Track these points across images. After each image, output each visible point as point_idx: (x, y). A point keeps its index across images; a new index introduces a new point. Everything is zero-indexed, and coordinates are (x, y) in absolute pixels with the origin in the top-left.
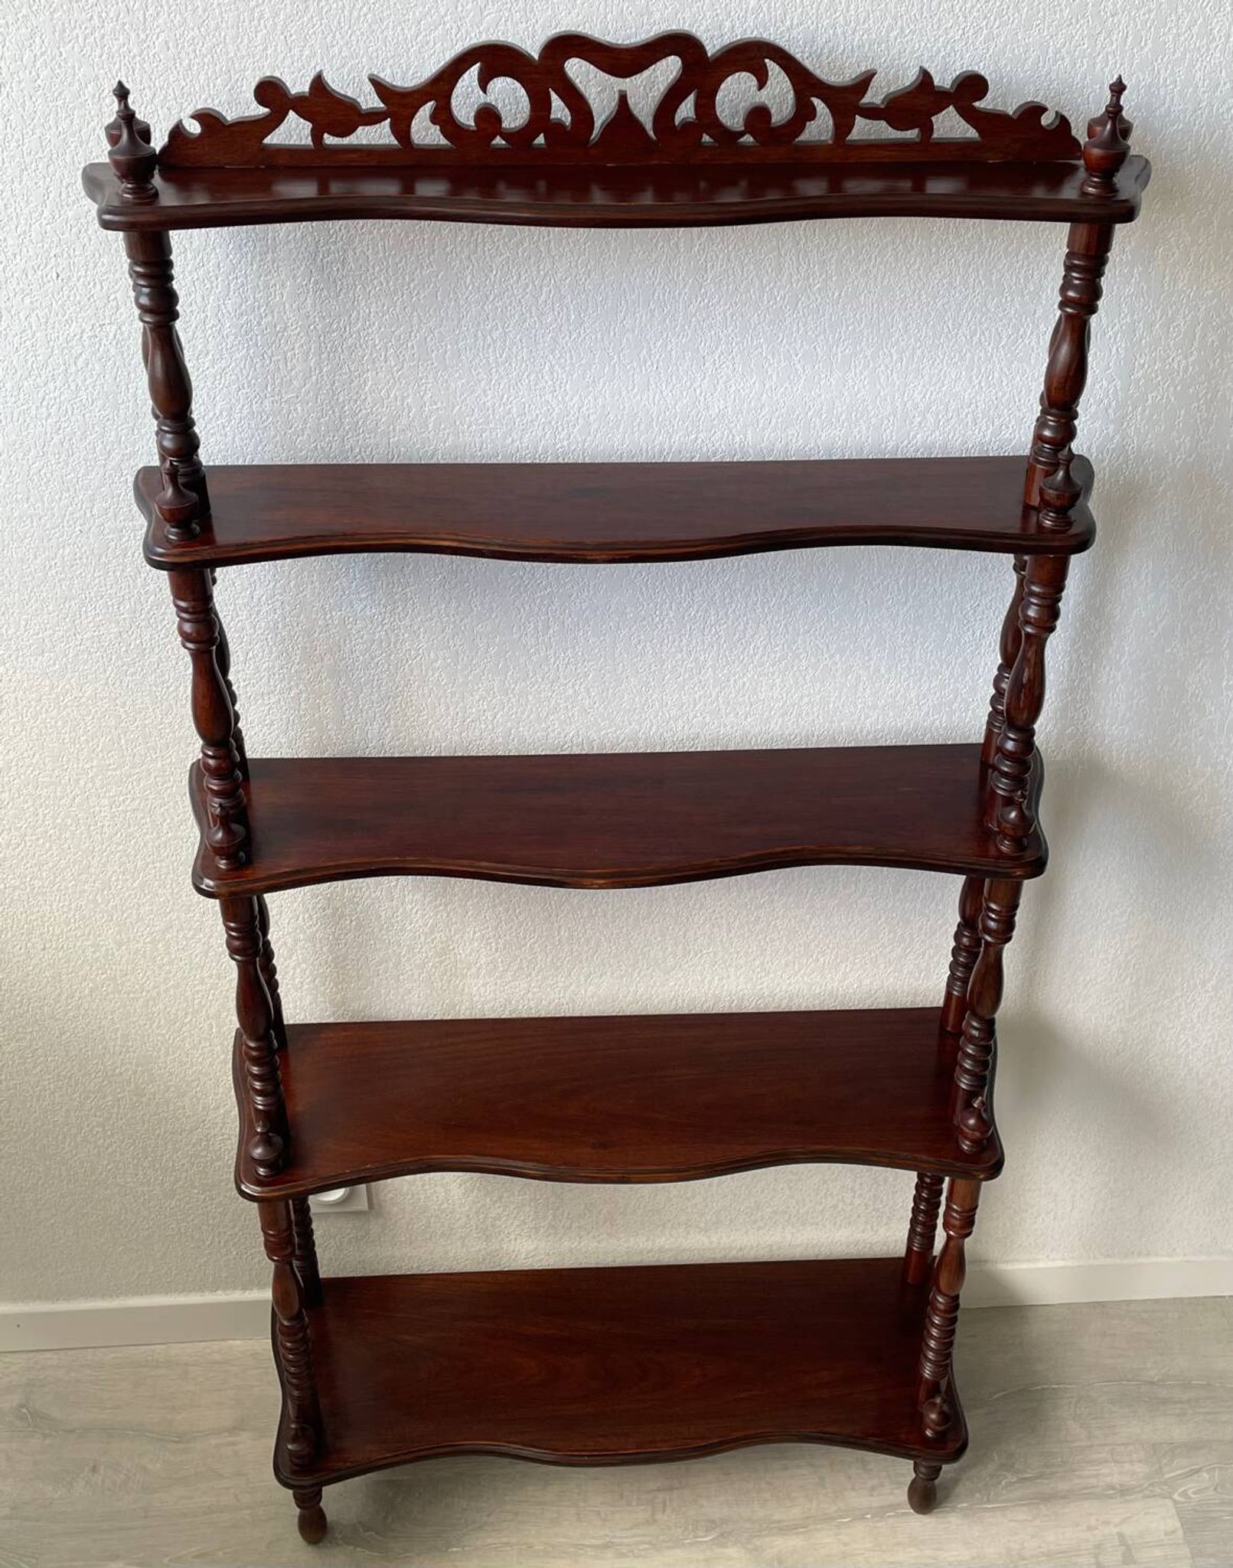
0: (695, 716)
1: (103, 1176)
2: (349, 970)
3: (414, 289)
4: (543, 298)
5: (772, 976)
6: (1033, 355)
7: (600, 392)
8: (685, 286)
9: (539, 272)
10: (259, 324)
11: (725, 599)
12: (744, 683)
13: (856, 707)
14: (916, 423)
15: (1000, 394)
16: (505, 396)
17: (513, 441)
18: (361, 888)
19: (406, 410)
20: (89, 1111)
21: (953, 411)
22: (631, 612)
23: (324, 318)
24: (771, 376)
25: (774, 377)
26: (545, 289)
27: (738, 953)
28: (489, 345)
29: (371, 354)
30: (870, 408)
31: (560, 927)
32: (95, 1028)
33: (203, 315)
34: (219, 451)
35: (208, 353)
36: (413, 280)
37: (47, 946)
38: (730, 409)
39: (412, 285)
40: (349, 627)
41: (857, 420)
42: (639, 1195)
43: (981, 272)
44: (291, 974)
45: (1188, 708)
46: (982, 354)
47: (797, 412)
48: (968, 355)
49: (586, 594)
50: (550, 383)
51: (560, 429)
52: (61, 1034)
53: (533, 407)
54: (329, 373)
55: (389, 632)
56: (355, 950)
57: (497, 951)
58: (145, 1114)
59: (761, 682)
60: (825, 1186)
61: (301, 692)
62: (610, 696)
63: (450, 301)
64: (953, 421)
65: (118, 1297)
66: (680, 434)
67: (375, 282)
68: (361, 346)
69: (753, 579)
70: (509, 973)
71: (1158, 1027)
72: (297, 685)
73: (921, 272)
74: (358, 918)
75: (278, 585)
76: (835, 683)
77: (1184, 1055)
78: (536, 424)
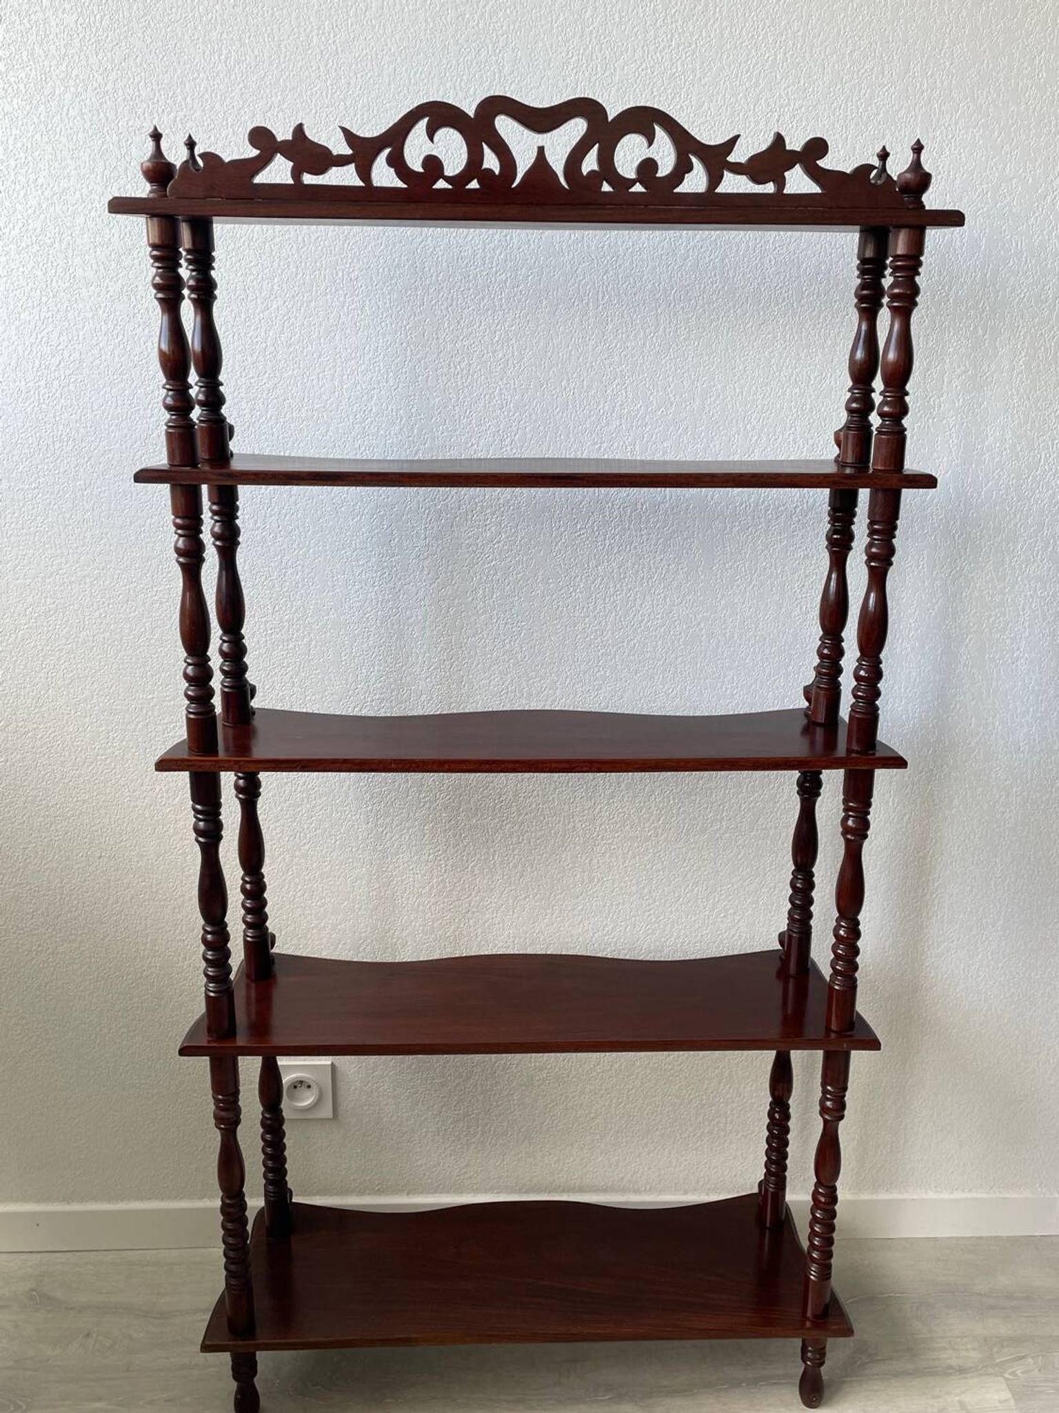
0: (599, 671)
1: (122, 1077)
2: (331, 885)
3: (409, 330)
4: (496, 339)
5: (658, 903)
6: (833, 393)
7: (534, 409)
8: (593, 334)
9: (494, 320)
10: (302, 352)
11: (620, 574)
12: (635, 645)
13: (717, 667)
14: (753, 441)
15: (811, 421)
16: (468, 411)
17: (472, 445)
18: (345, 811)
19: (399, 420)
20: (119, 1011)
21: (779, 433)
22: (553, 582)
23: (346, 349)
24: (652, 401)
25: (655, 403)
26: (498, 333)
27: (631, 881)
28: (458, 373)
29: (377, 377)
30: (721, 428)
31: (495, 851)
32: (131, 932)
33: (264, 345)
34: (268, 446)
35: (265, 373)
36: (409, 323)
37: (103, 854)
38: (624, 426)
39: (407, 327)
40: (349, 587)
41: (713, 438)
42: (551, 1114)
43: (794, 330)
44: (287, 887)
45: (962, 676)
46: (797, 390)
47: (670, 430)
48: (788, 390)
49: (520, 567)
50: (499, 402)
51: (505, 436)
52: (104, 937)
53: (487, 419)
54: (347, 390)
55: (378, 592)
56: (337, 867)
57: (445, 872)
58: (161, 1017)
59: (647, 644)
60: (702, 1111)
61: (311, 640)
62: (536, 651)
63: (433, 340)
64: (779, 440)
65: (122, 1200)
66: (589, 443)
67: (383, 324)
68: (370, 370)
69: (640, 559)
70: (454, 893)
71: (961, 963)
72: (309, 634)
73: (753, 328)
74: (341, 839)
75: (301, 552)
76: (701, 646)
77: (983, 991)
78: (489, 432)
